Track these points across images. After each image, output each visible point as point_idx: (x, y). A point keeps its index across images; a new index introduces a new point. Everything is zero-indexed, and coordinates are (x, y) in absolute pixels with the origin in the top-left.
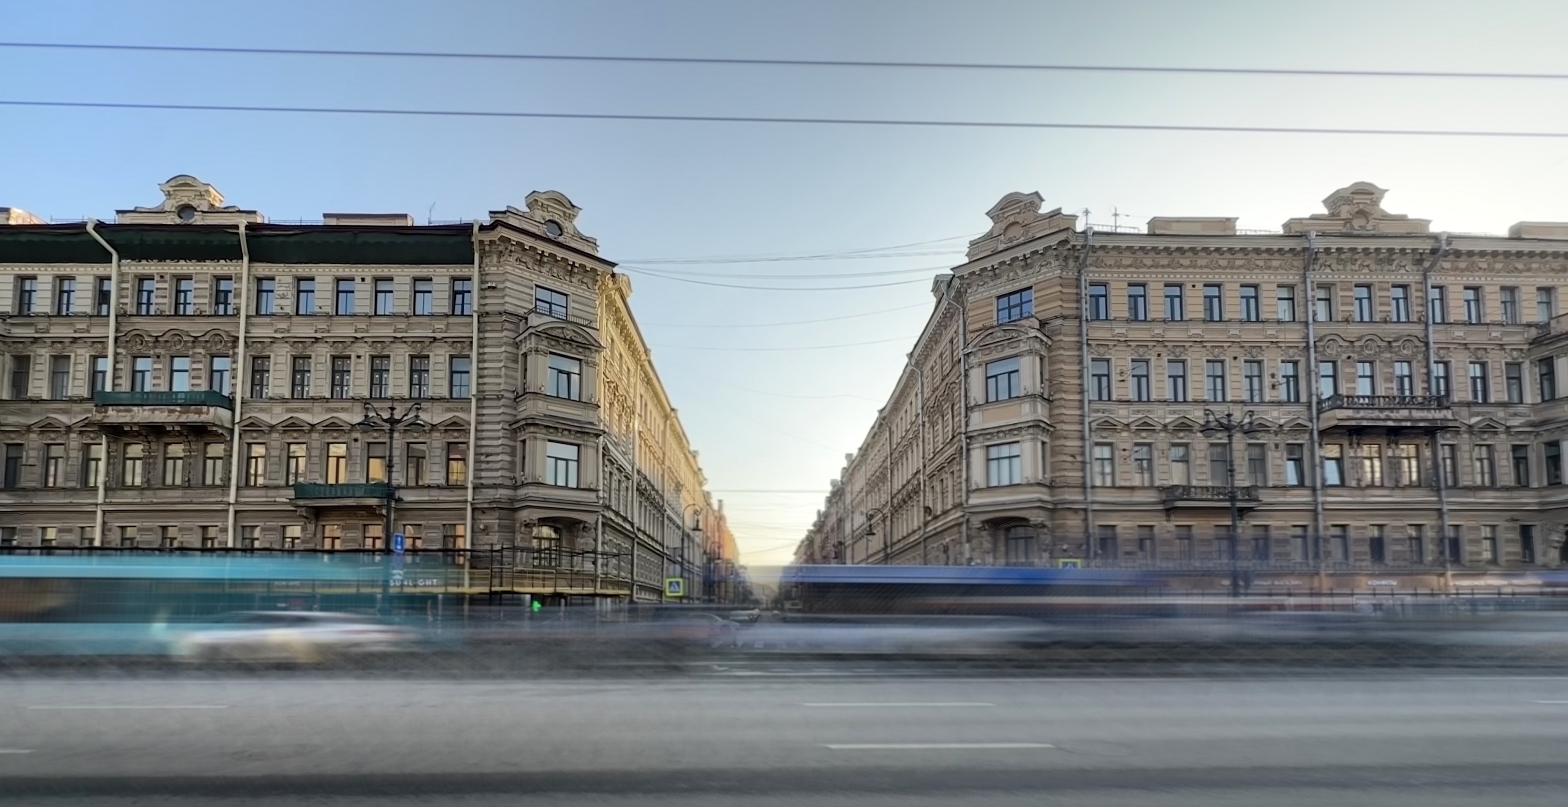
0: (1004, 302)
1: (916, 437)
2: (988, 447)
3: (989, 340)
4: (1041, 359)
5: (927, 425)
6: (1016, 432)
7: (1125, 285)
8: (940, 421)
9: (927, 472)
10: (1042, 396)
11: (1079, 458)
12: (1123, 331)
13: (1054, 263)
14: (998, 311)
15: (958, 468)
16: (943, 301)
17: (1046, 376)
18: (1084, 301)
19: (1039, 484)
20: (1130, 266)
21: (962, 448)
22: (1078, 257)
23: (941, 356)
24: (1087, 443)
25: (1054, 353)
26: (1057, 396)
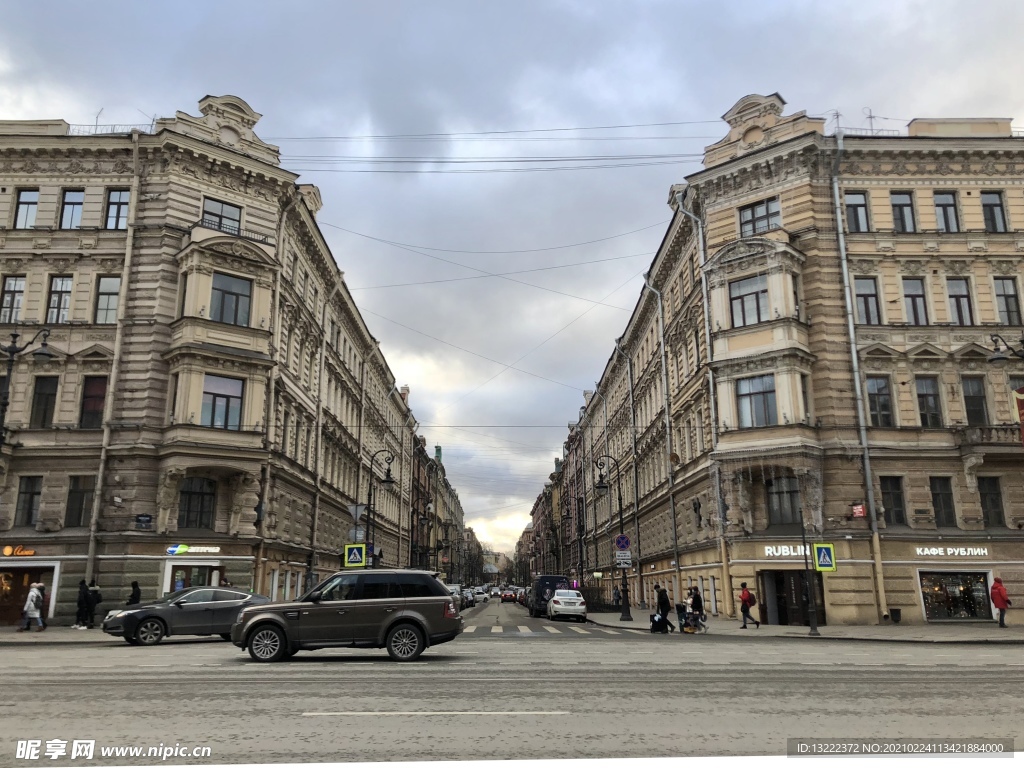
0: (748, 215)
1: (659, 370)
2: (738, 380)
3: (731, 256)
4: (795, 277)
5: (670, 356)
6: (768, 363)
7: (887, 193)
8: (683, 351)
9: (673, 412)
10: (797, 321)
11: (849, 394)
12: (889, 245)
13: (803, 170)
14: (741, 225)
15: (706, 406)
16: (679, 214)
17: (802, 296)
18: (839, 211)
19: (801, 426)
20: (891, 172)
21: (708, 382)
22: (829, 164)
23: (681, 275)
24: (856, 375)
25: (809, 271)
26: (817, 320)
